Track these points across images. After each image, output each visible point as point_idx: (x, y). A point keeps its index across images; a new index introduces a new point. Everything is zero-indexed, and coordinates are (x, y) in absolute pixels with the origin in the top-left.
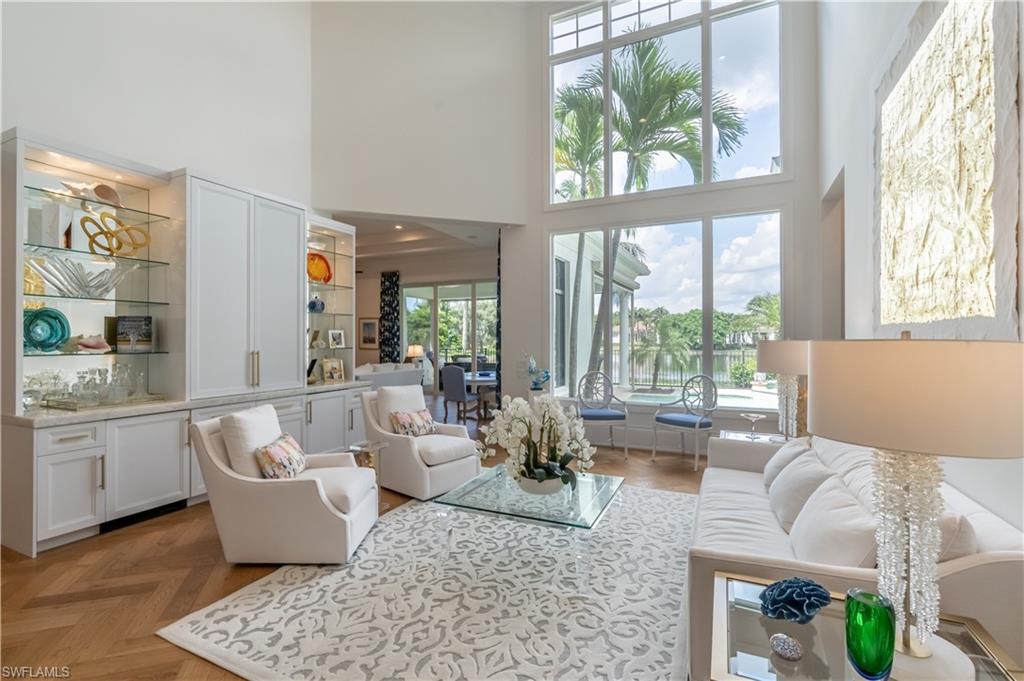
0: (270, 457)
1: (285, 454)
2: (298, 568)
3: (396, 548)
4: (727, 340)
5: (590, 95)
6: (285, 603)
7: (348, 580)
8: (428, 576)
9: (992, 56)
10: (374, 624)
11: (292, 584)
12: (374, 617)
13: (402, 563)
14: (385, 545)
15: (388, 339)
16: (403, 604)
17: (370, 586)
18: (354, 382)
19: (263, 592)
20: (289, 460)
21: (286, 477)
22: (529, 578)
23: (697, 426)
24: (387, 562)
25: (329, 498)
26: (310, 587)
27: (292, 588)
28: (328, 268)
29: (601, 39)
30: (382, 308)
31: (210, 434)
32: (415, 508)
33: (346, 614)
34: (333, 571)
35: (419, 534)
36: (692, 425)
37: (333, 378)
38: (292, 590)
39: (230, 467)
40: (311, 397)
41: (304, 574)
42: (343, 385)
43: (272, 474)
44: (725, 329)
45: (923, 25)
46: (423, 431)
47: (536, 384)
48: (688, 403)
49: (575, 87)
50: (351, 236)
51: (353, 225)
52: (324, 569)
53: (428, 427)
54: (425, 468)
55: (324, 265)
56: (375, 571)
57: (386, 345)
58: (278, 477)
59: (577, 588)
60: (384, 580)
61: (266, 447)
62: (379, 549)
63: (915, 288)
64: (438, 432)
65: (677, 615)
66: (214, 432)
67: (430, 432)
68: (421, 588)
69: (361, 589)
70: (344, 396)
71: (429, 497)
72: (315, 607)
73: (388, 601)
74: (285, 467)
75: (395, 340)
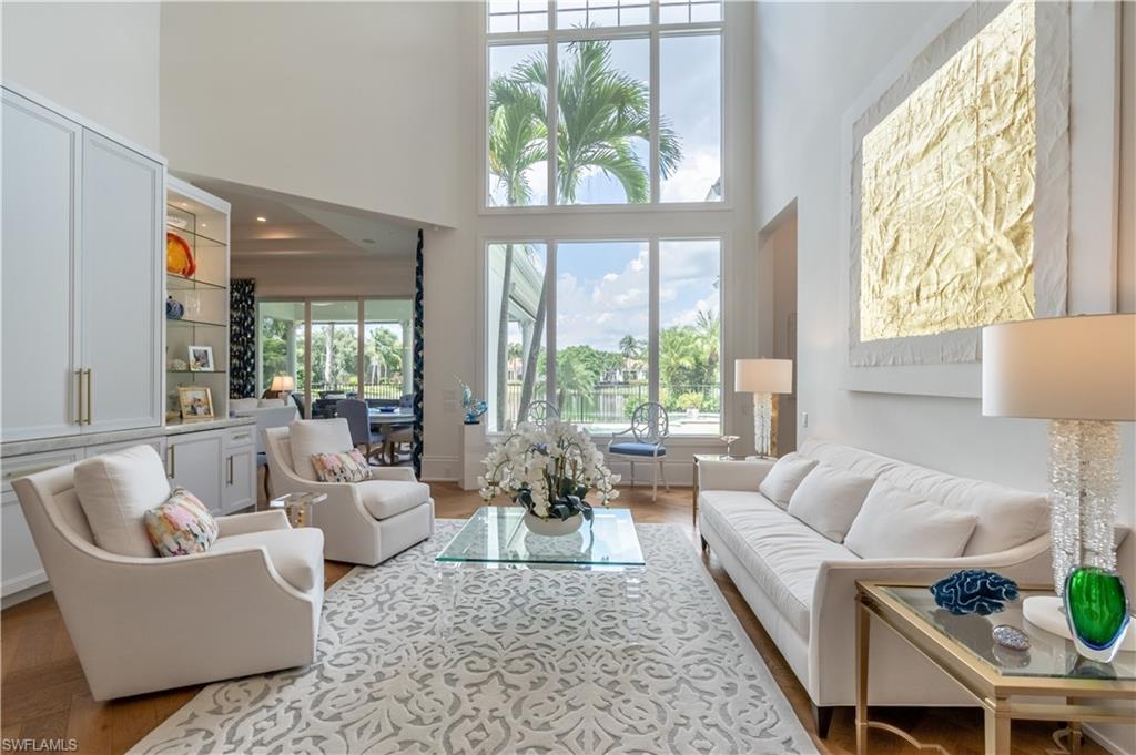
0: (171, 523)
1: (193, 517)
2: (233, 687)
3: (369, 630)
4: (601, 378)
5: (525, 90)
6: (242, 740)
7: (325, 686)
8: (438, 657)
9: (1032, 89)
10: (402, 736)
11: (237, 709)
12: (397, 728)
13: (391, 648)
14: (352, 631)
16: (428, 702)
17: (365, 688)
18: (227, 420)
19: (190, 733)
20: (199, 525)
21: (198, 551)
22: (563, 638)
23: (655, 454)
24: (370, 651)
25: (280, 573)
26: (269, 708)
27: (237, 716)
28: (189, 255)
29: (546, 29)
31: (55, 494)
32: (367, 577)
33: (352, 733)
34: (294, 679)
35: (392, 608)
36: (650, 453)
37: (196, 413)
38: (242, 719)
39: (95, 543)
40: (172, 440)
41: (248, 692)
42: (213, 423)
43: (175, 548)
44: (599, 366)
45: (929, 62)
46: (358, 477)
47: (471, 417)
48: (638, 433)
49: (509, 78)
50: (225, 215)
51: (228, 201)
52: (277, 678)
53: (363, 471)
54: (375, 523)
55: (184, 252)
56: (360, 666)
58: (186, 553)
59: (623, 637)
60: (380, 676)
61: (161, 508)
62: (345, 636)
63: (915, 304)
64: (375, 478)
65: (736, 645)
66: (61, 489)
67: (367, 478)
68: (439, 673)
69: (355, 696)
70: (219, 438)
71: (380, 561)
72: (295, 734)
73: (405, 701)
74: (196, 536)
75: (249, 370)
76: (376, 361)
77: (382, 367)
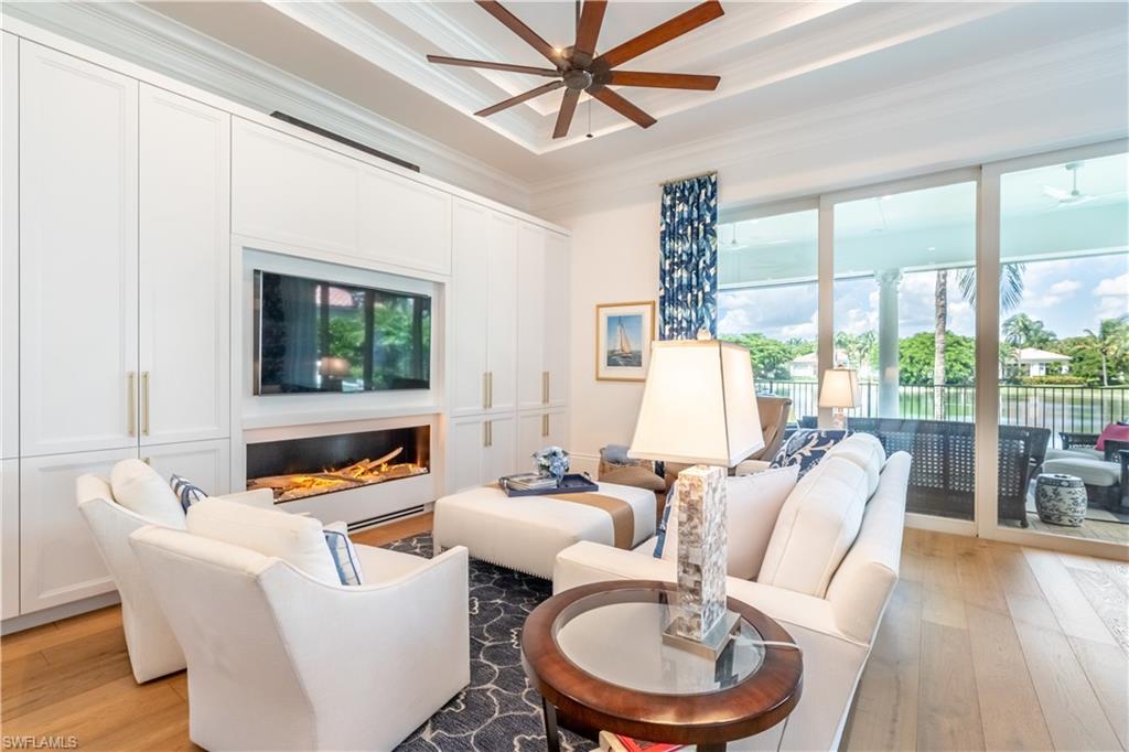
30: (665, 274)
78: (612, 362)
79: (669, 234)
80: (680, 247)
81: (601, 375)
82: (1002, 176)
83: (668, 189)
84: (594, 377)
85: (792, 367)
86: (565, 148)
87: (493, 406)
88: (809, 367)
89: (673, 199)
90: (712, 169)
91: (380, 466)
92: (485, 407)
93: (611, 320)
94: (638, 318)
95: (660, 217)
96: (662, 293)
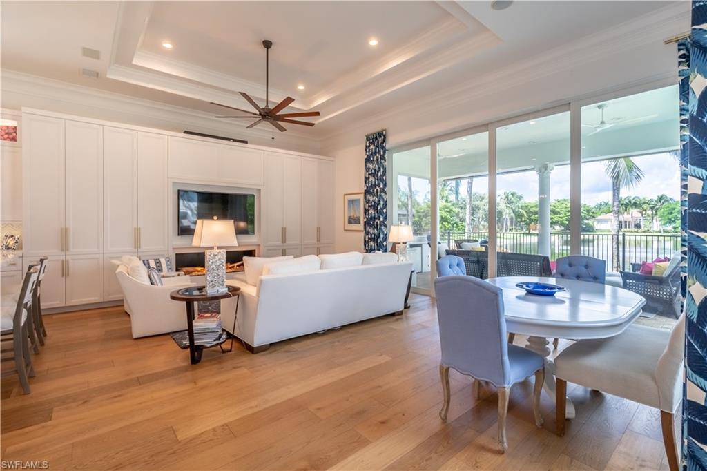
15: (373, 218)
30: (366, 179)
57: (371, 226)
75: (382, 219)
76: (507, 214)
77: (512, 219)
78: (350, 222)
79: (368, 160)
80: (372, 166)
81: (346, 228)
82: (497, 129)
83: (368, 138)
84: (343, 229)
85: (595, 223)
86: (331, 118)
87: (287, 242)
88: (609, 223)
89: (369, 143)
90: (384, 128)
91: (234, 267)
92: (283, 242)
93: (349, 201)
94: (359, 200)
95: (364, 151)
96: (365, 188)
